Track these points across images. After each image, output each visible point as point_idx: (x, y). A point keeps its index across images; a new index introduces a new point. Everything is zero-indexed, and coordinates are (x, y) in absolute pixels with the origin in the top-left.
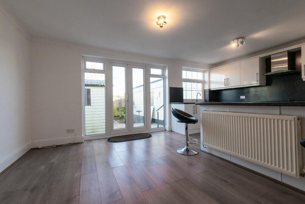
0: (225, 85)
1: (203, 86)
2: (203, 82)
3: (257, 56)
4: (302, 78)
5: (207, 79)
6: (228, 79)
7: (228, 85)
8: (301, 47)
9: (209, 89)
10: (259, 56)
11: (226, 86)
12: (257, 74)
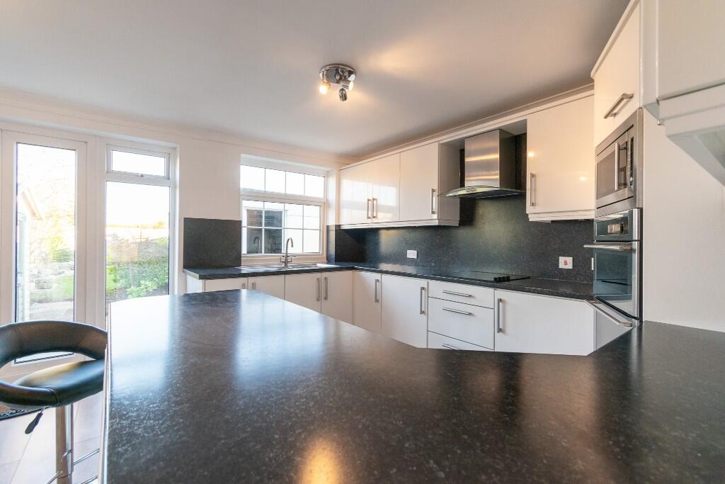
0: (368, 218)
1: (323, 217)
2: (324, 205)
3: (434, 140)
4: (527, 212)
5: (332, 197)
6: (374, 199)
7: (374, 217)
8: (526, 120)
9: (338, 227)
10: (437, 139)
11: (370, 221)
12: (433, 191)
